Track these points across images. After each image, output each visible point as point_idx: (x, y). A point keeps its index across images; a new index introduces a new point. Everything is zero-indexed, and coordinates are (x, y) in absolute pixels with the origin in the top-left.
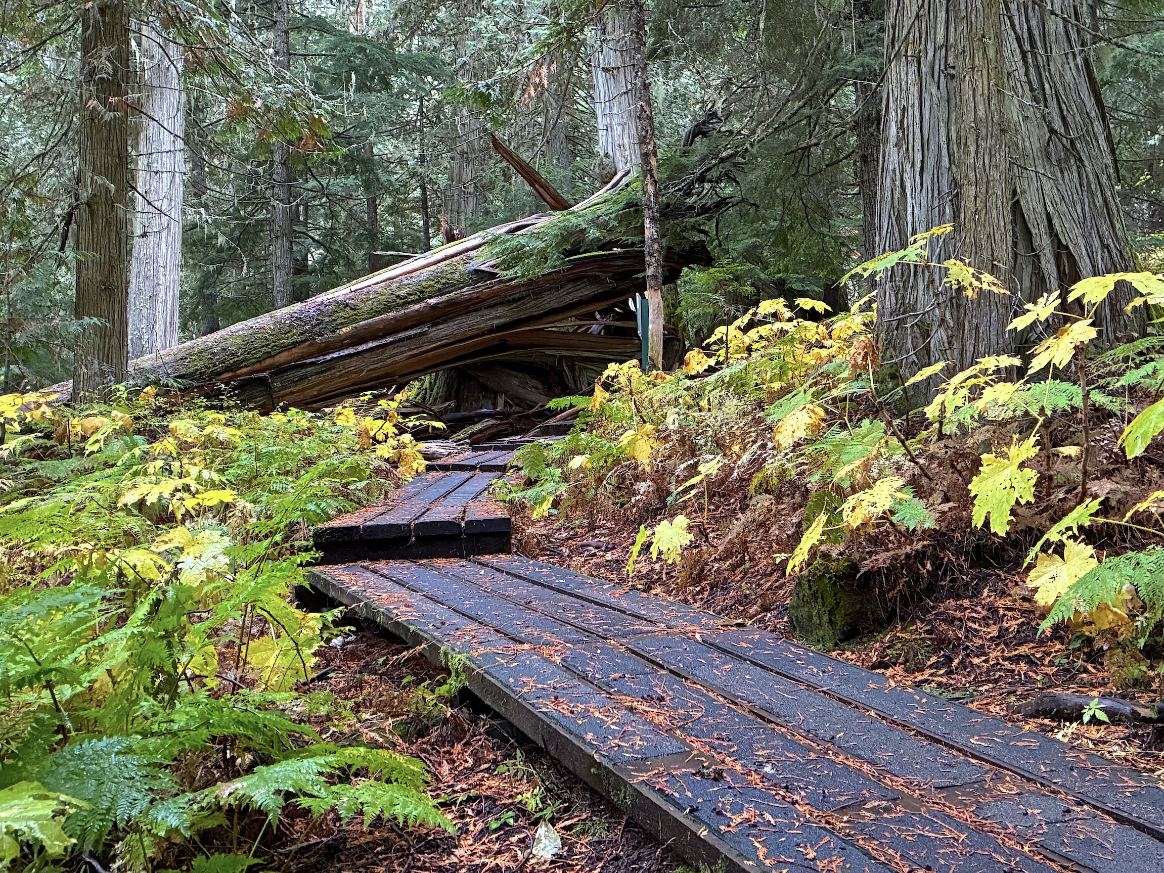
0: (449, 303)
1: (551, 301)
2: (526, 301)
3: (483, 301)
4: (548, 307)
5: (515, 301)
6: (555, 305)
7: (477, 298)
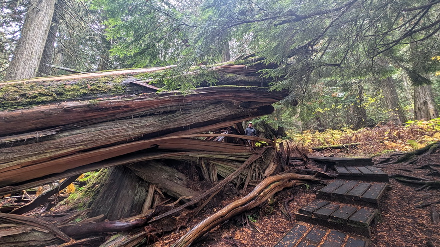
0: (91, 108)
1: (196, 116)
2: (176, 114)
3: (133, 110)
4: (194, 121)
5: (165, 113)
6: (199, 120)
7: (126, 107)
